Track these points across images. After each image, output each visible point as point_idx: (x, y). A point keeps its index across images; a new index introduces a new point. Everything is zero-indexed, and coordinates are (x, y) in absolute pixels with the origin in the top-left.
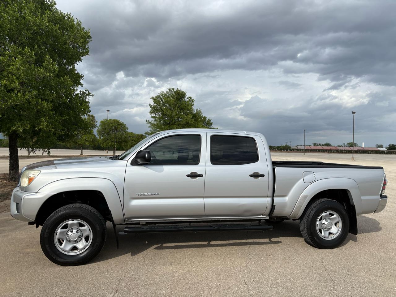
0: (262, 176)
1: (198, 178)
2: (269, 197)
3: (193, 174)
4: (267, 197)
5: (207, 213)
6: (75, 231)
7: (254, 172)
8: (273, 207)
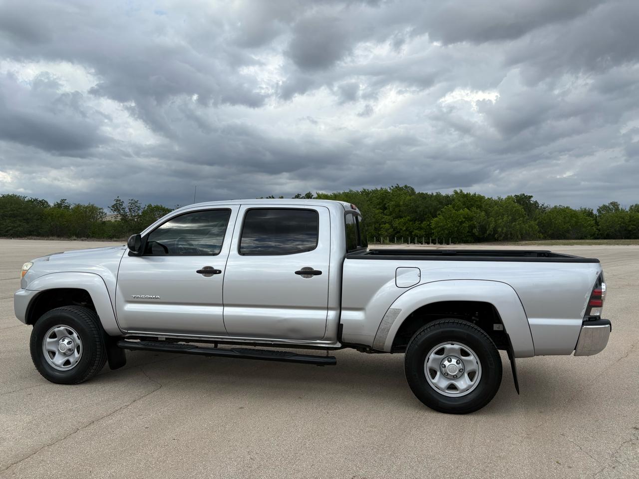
0: (319, 273)
1: (215, 275)
2: (332, 309)
3: (208, 270)
4: (328, 309)
5: (229, 330)
6: (66, 341)
7: (304, 267)
8: (340, 327)
